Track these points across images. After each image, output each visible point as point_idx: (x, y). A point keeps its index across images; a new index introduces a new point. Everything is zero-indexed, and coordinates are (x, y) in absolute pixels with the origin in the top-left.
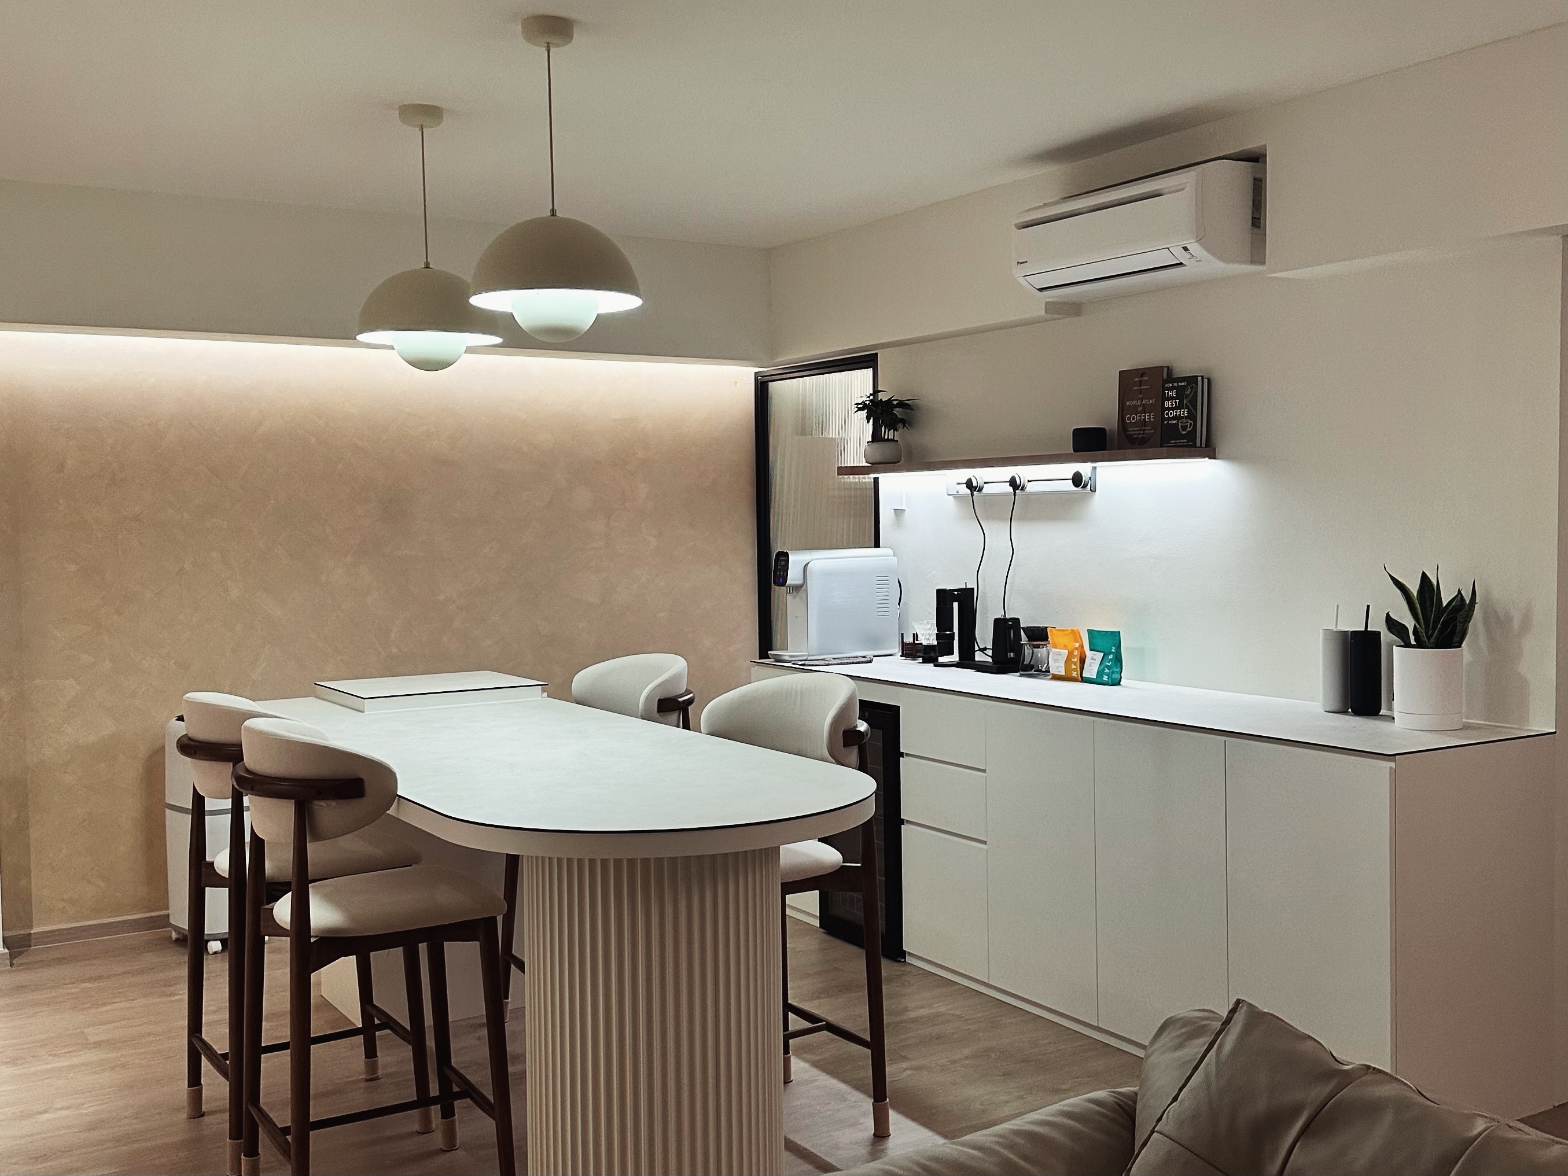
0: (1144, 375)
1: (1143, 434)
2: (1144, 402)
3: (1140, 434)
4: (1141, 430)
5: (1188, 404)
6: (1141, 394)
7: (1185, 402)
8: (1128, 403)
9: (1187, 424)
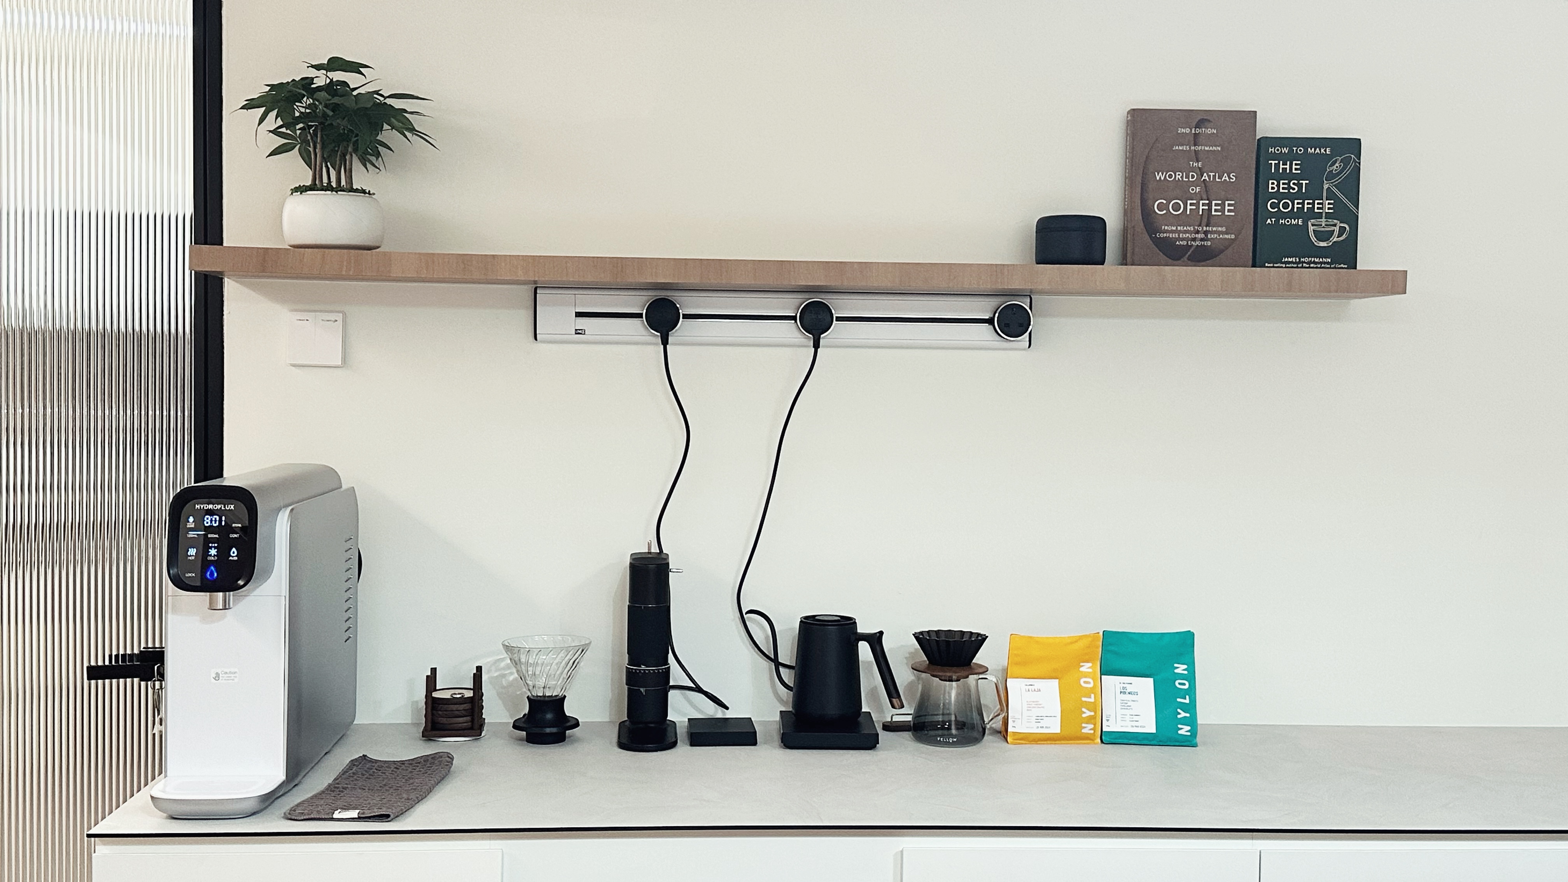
0: (1209, 125)
1: (1202, 240)
2: (1205, 177)
3: (1194, 239)
4: (1198, 232)
5: (1335, 190)
6: (1198, 161)
7: (1326, 187)
8: (1159, 176)
9: (1332, 228)
